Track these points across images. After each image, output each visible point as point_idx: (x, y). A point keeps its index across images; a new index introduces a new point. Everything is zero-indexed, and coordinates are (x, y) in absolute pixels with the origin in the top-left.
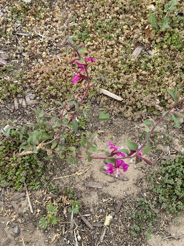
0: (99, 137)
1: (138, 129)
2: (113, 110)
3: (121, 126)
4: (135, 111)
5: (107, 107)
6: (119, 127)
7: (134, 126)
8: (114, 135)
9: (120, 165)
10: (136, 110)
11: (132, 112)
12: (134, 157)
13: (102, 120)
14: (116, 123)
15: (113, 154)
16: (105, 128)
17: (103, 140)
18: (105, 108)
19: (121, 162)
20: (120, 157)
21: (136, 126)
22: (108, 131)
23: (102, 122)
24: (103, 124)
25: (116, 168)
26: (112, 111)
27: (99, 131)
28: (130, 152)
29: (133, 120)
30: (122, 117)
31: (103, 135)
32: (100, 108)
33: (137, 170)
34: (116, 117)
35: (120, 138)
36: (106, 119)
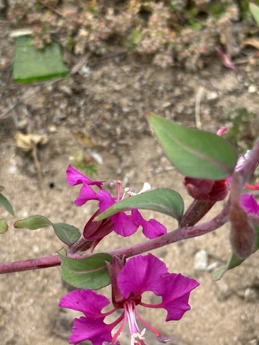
0: (24, 169)
1: (212, 104)
2: (78, 26)
3: (125, 101)
4: (185, 23)
5: (47, 17)
6: (116, 107)
7: (191, 93)
8: (100, 149)
9: (144, 286)
10: (188, 15)
11: (172, 28)
12: (218, 223)
13: (29, 82)
14: (98, 88)
15: (95, 231)
16: (48, 122)
17: (47, 181)
18: (37, 23)
19: (143, 269)
20: (138, 238)
21: (200, 92)
22: (64, 132)
23: (29, 95)
24: (39, 103)
25: (119, 305)
26: (75, 34)
27: (23, 140)
28: (188, 201)
29: (179, 65)
30: (124, 58)
31: (46, 154)
32: (14, 27)
33: (233, 302)
34: (96, 59)
35: (127, 161)
36: (49, 77)
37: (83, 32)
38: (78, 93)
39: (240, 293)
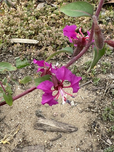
19: (63, 72)
24: (23, 72)
32: (16, 57)
36: (25, 66)
37: (32, 54)
38: (33, 68)
39: (85, 110)
